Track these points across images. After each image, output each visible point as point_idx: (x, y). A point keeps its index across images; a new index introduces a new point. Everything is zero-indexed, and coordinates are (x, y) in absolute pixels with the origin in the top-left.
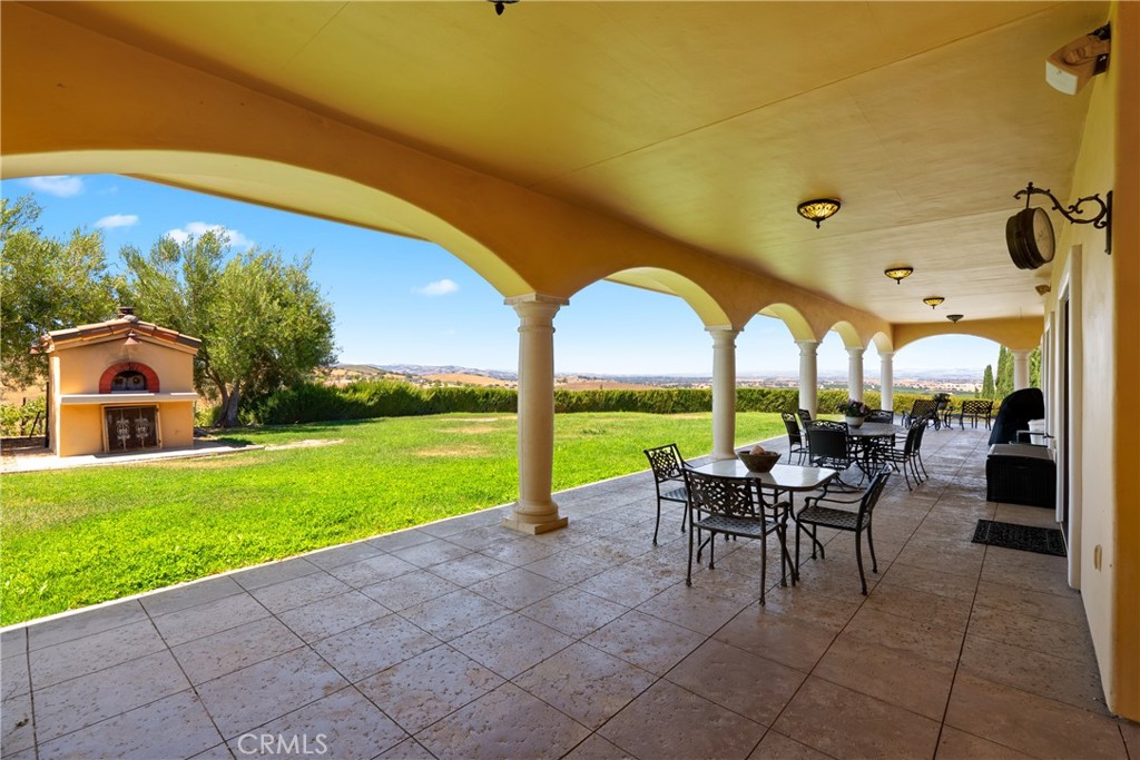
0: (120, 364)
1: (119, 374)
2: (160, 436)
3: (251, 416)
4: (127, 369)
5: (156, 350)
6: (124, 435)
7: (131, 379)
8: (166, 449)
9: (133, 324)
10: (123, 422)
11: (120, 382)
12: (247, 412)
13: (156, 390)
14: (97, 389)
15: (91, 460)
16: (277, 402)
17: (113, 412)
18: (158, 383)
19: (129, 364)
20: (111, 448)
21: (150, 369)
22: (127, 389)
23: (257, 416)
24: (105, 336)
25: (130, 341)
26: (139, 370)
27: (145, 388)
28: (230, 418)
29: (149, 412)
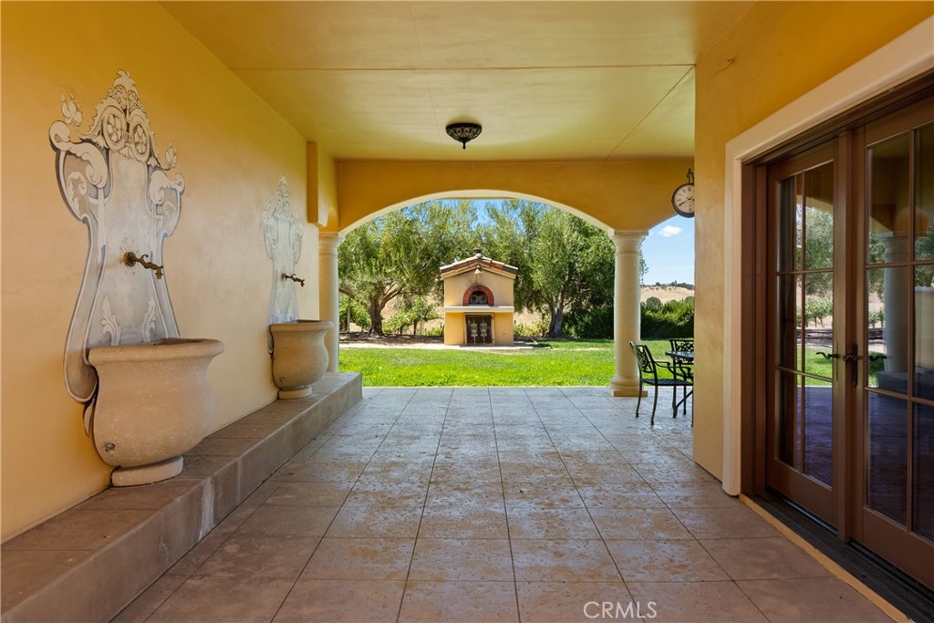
0: (473, 287)
1: (473, 293)
2: (493, 337)
3: (572, 330)
4: (477, 290)
5: (492, 276)
6: (474, 335)
7: (480, 297)
8: (496, 345)
9: (480, 259)
10: (474, 325)
11: (474, 299)
12: (570, 326)
13: (492, 304)
14: (462, 303)
15: (458, 348)
16: (590, 318)
17: (470, 318)
18: (493, 300)
19: (478, 286)
20: (468, 342)
21: (489, 290)
22: (478, 304)
23: (576, 331)
24: (465, 269)
25: (477, 271)
26: (483, 290)
27: (487, 303)
28: (556, 331)
29: (487, 319)
